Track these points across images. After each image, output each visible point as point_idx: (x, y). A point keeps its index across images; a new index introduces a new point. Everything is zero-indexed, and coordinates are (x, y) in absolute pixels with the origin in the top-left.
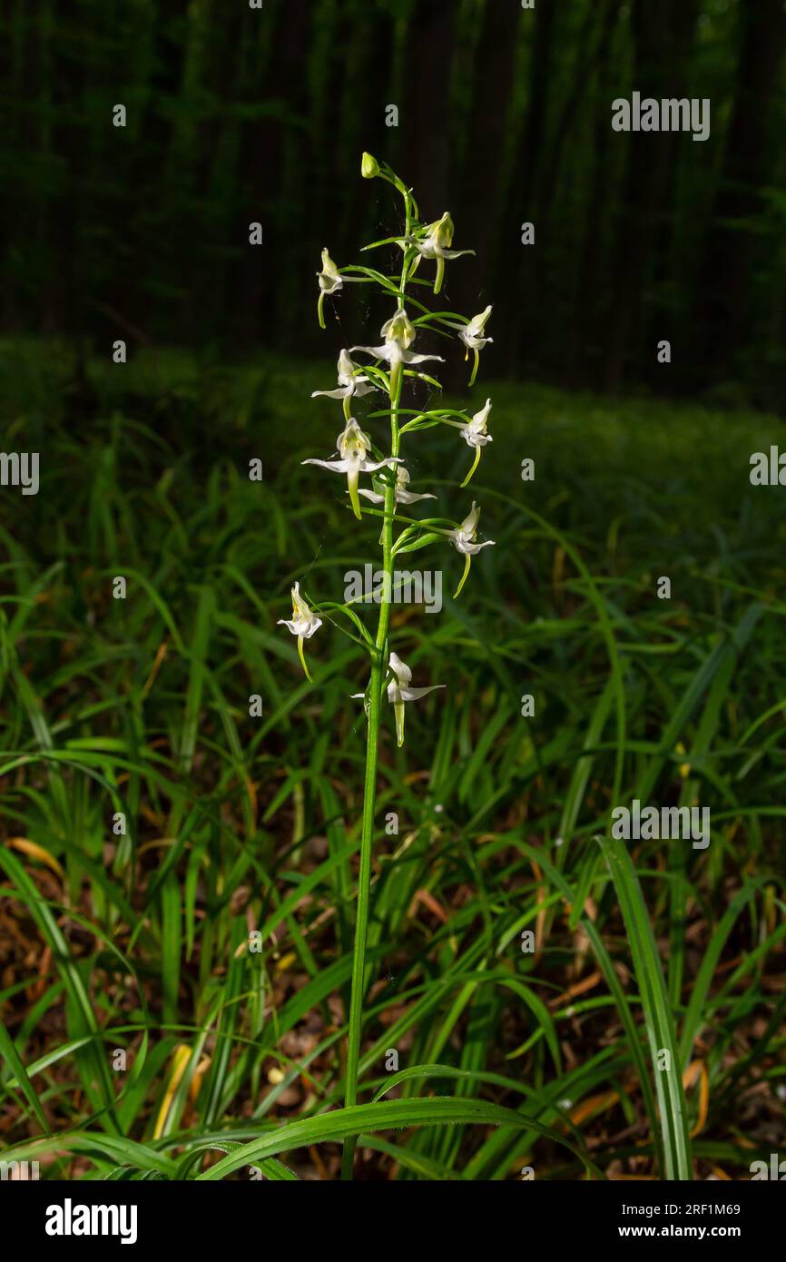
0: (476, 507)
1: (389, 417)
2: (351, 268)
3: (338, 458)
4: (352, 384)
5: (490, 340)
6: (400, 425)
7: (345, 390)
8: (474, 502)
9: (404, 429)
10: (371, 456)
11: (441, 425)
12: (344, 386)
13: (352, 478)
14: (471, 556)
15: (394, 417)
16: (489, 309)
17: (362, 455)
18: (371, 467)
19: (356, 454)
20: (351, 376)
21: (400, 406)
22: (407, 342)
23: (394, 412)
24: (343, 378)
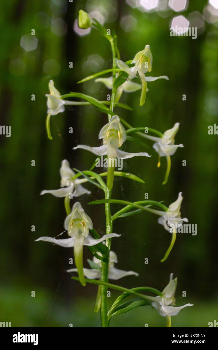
0: (174, 278)
1: (103, 205)
2: (72, 94)
3: (66, 236)
4: (72, 185)
5: (181, 146)
6: (112, 213)
7: (66, 189)
8: (172, 274)
9: (116, 216)
10: (92, 234)
11: (145, 212)
12: (65, 187)
13: (78, 251)
14: (172, 317)
15: (107, 205)
16: (177, 125)
17: (85, 232)
18: (93, 242)
19: (80, 232)
20: (72, 180)
21: (112, 197)
22: (121, 142)
23: (107, 201)
24: (65, 181)
